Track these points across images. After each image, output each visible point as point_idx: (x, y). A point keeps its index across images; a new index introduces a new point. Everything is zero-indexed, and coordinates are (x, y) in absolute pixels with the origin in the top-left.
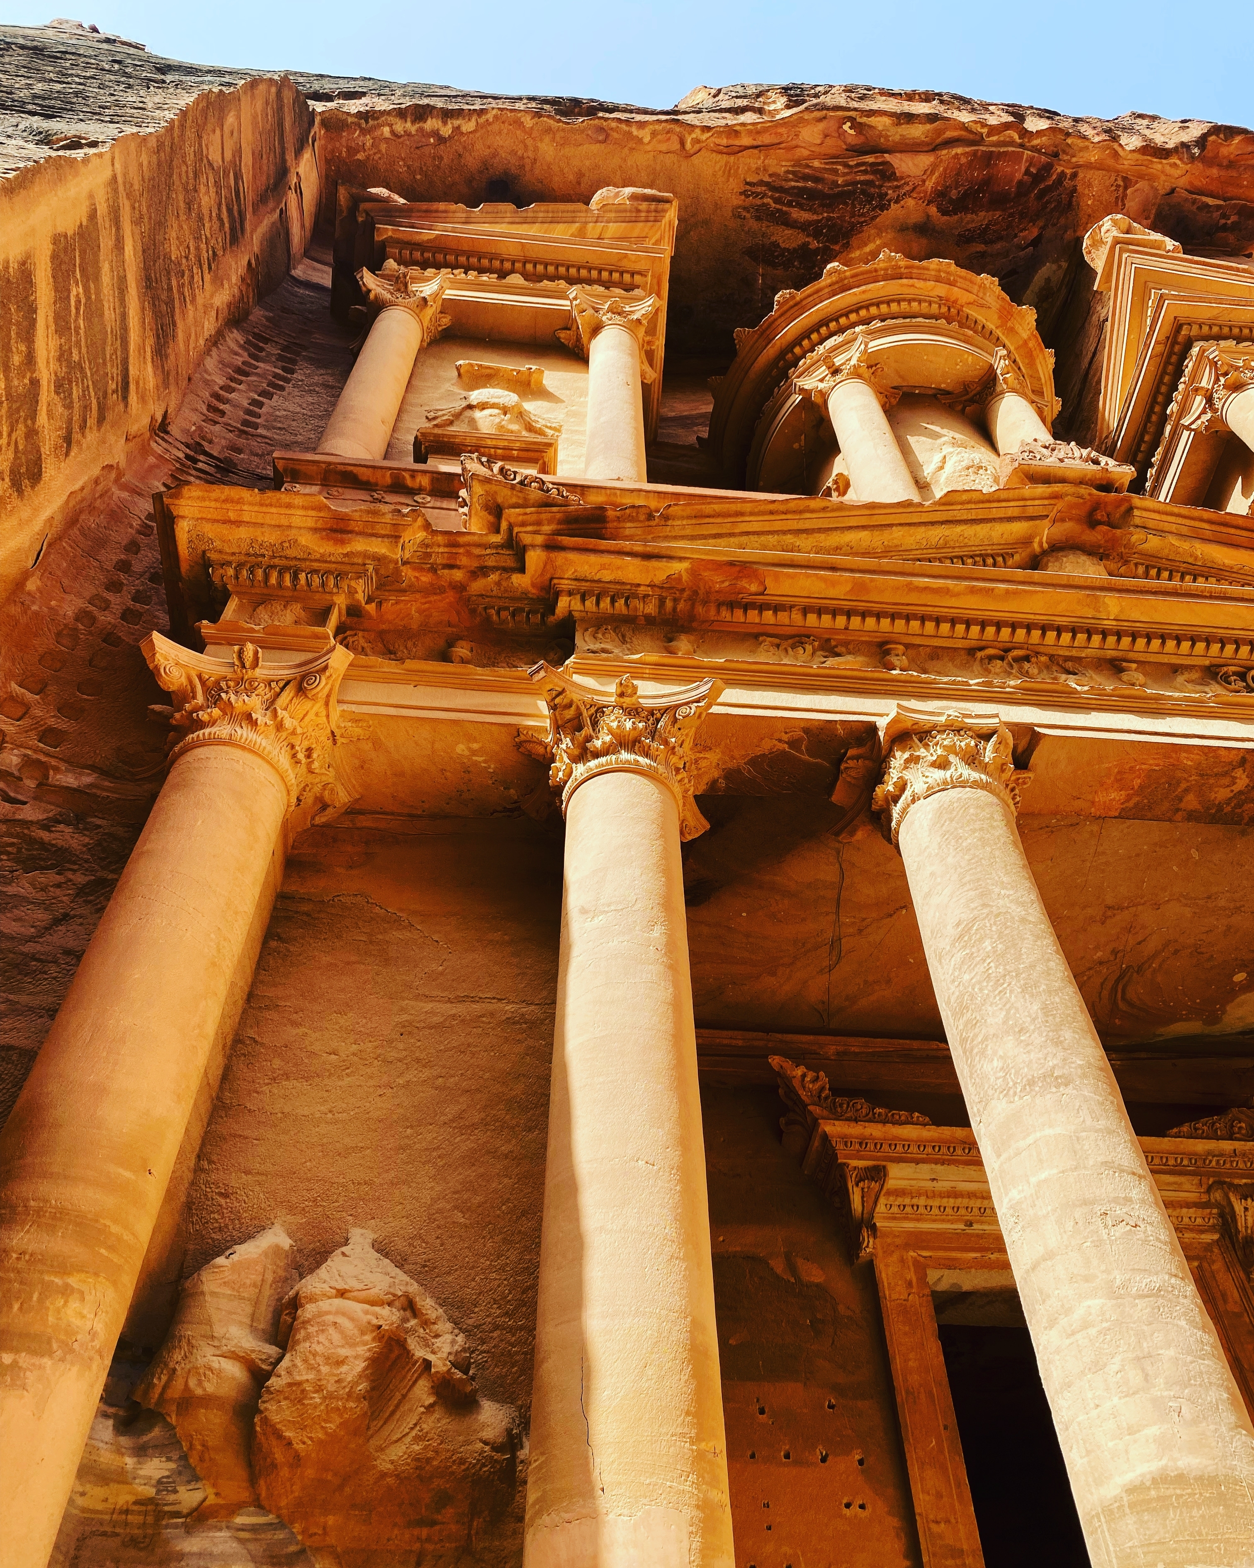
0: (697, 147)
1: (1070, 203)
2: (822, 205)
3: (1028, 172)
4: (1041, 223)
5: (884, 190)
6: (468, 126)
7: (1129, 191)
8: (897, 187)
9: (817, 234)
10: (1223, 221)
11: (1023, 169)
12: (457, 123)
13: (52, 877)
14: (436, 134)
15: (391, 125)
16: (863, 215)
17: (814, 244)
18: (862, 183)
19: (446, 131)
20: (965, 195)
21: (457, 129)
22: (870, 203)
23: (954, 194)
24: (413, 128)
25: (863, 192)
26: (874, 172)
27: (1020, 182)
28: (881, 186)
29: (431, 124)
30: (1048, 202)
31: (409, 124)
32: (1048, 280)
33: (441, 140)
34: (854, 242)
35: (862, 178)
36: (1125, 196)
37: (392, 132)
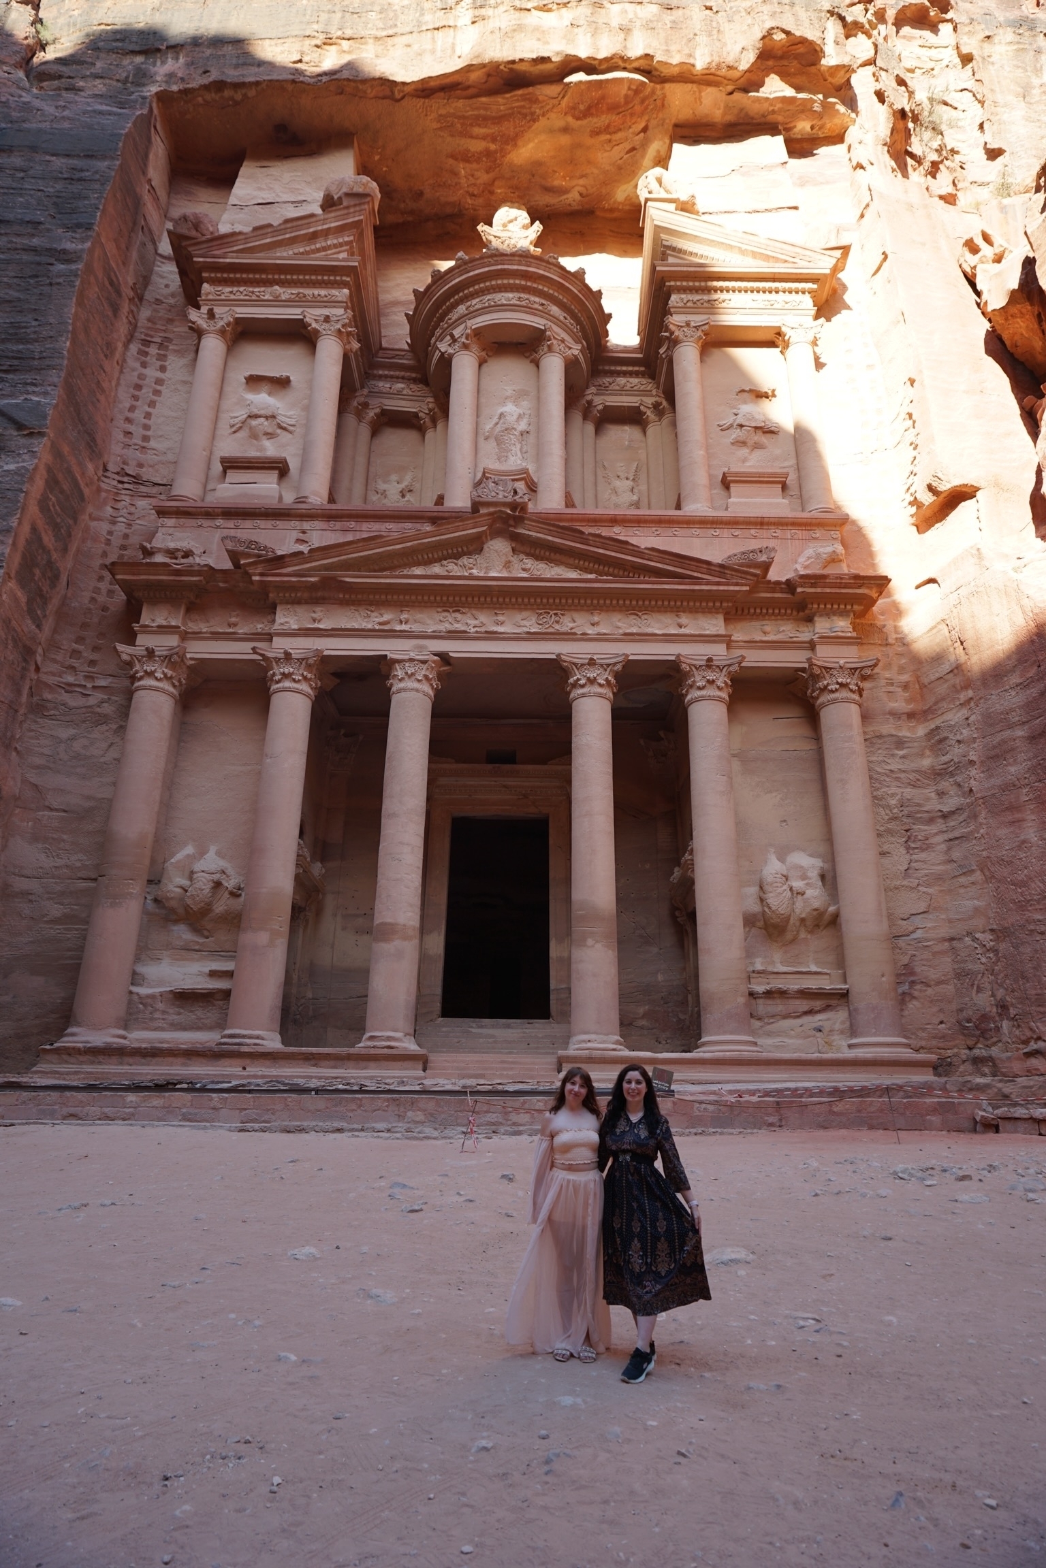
0: (401, 94)
1: (663, 105)
2: (494, 124)
3: (629, 89)
4: (646, 117)
5: (533, 110)
6: (252, 93)
7: (703, 94)
8: (542, 107)
9: (494, 140)
10: (771, 109)
11: (626, 88)
12: (244, 91)
13: (104, 728)
14: (232, 99)
15: (202, 96)
16: (522, 126)
17: (493, 147)
18: (517, 107)
19: (238, 97)
20: (589, 108)
21: (245, 95)
22: (525, 118)
23: (582, 107)
24: (217, 97)
25: (519, 113)
26: (525, 100)
27: (626, 96)
28: (530, 108)
29: (227, 93)
30: (648, 105)
31: (213, 95)
32: (658, 151)
33: (236, 103)
34: (520, 143)
35: (517, 104)
36: (700, 98)
37: (204, 100)
